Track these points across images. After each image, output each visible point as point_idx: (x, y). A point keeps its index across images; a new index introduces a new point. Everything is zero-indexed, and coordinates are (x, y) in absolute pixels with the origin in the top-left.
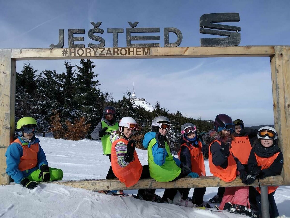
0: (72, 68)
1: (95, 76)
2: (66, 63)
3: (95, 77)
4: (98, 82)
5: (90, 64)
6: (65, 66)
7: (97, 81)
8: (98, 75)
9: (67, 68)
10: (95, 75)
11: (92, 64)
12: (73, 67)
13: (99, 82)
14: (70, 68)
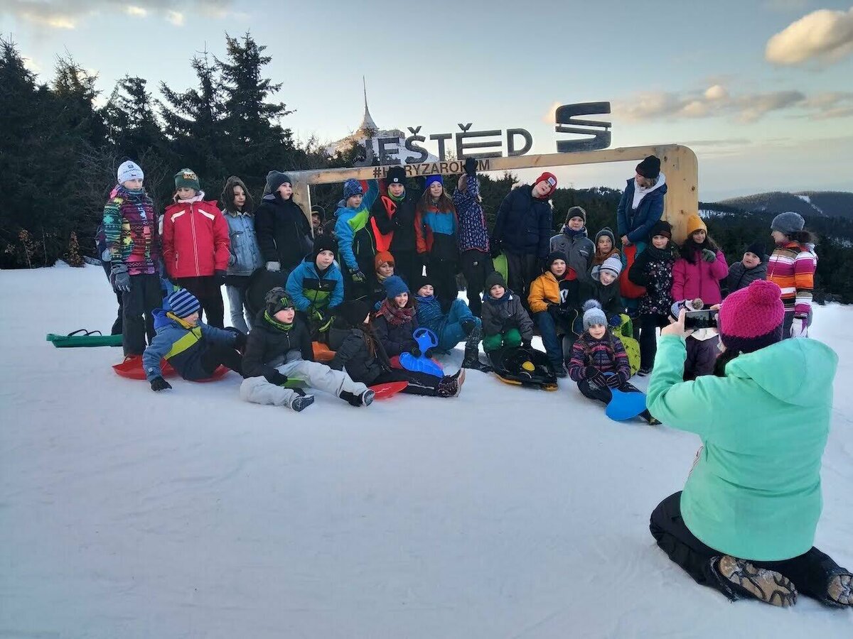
0: (213, 73)
1: (273, 90)
2: (196, 60)
3: (272, 92)
4: (282, 107)
5: (256, 55)
6: (195, 72)
7: (282, 104)
8: (280, 85)
9: (200, 75)
10: (273, 87)
11: (262, 55)
12: (213, 69)
13: (286, 108)
14: (208, 72)
